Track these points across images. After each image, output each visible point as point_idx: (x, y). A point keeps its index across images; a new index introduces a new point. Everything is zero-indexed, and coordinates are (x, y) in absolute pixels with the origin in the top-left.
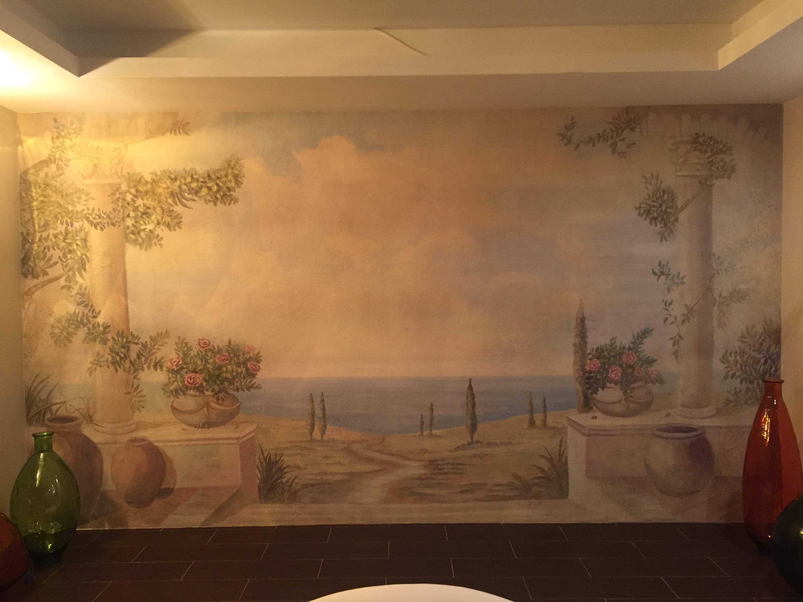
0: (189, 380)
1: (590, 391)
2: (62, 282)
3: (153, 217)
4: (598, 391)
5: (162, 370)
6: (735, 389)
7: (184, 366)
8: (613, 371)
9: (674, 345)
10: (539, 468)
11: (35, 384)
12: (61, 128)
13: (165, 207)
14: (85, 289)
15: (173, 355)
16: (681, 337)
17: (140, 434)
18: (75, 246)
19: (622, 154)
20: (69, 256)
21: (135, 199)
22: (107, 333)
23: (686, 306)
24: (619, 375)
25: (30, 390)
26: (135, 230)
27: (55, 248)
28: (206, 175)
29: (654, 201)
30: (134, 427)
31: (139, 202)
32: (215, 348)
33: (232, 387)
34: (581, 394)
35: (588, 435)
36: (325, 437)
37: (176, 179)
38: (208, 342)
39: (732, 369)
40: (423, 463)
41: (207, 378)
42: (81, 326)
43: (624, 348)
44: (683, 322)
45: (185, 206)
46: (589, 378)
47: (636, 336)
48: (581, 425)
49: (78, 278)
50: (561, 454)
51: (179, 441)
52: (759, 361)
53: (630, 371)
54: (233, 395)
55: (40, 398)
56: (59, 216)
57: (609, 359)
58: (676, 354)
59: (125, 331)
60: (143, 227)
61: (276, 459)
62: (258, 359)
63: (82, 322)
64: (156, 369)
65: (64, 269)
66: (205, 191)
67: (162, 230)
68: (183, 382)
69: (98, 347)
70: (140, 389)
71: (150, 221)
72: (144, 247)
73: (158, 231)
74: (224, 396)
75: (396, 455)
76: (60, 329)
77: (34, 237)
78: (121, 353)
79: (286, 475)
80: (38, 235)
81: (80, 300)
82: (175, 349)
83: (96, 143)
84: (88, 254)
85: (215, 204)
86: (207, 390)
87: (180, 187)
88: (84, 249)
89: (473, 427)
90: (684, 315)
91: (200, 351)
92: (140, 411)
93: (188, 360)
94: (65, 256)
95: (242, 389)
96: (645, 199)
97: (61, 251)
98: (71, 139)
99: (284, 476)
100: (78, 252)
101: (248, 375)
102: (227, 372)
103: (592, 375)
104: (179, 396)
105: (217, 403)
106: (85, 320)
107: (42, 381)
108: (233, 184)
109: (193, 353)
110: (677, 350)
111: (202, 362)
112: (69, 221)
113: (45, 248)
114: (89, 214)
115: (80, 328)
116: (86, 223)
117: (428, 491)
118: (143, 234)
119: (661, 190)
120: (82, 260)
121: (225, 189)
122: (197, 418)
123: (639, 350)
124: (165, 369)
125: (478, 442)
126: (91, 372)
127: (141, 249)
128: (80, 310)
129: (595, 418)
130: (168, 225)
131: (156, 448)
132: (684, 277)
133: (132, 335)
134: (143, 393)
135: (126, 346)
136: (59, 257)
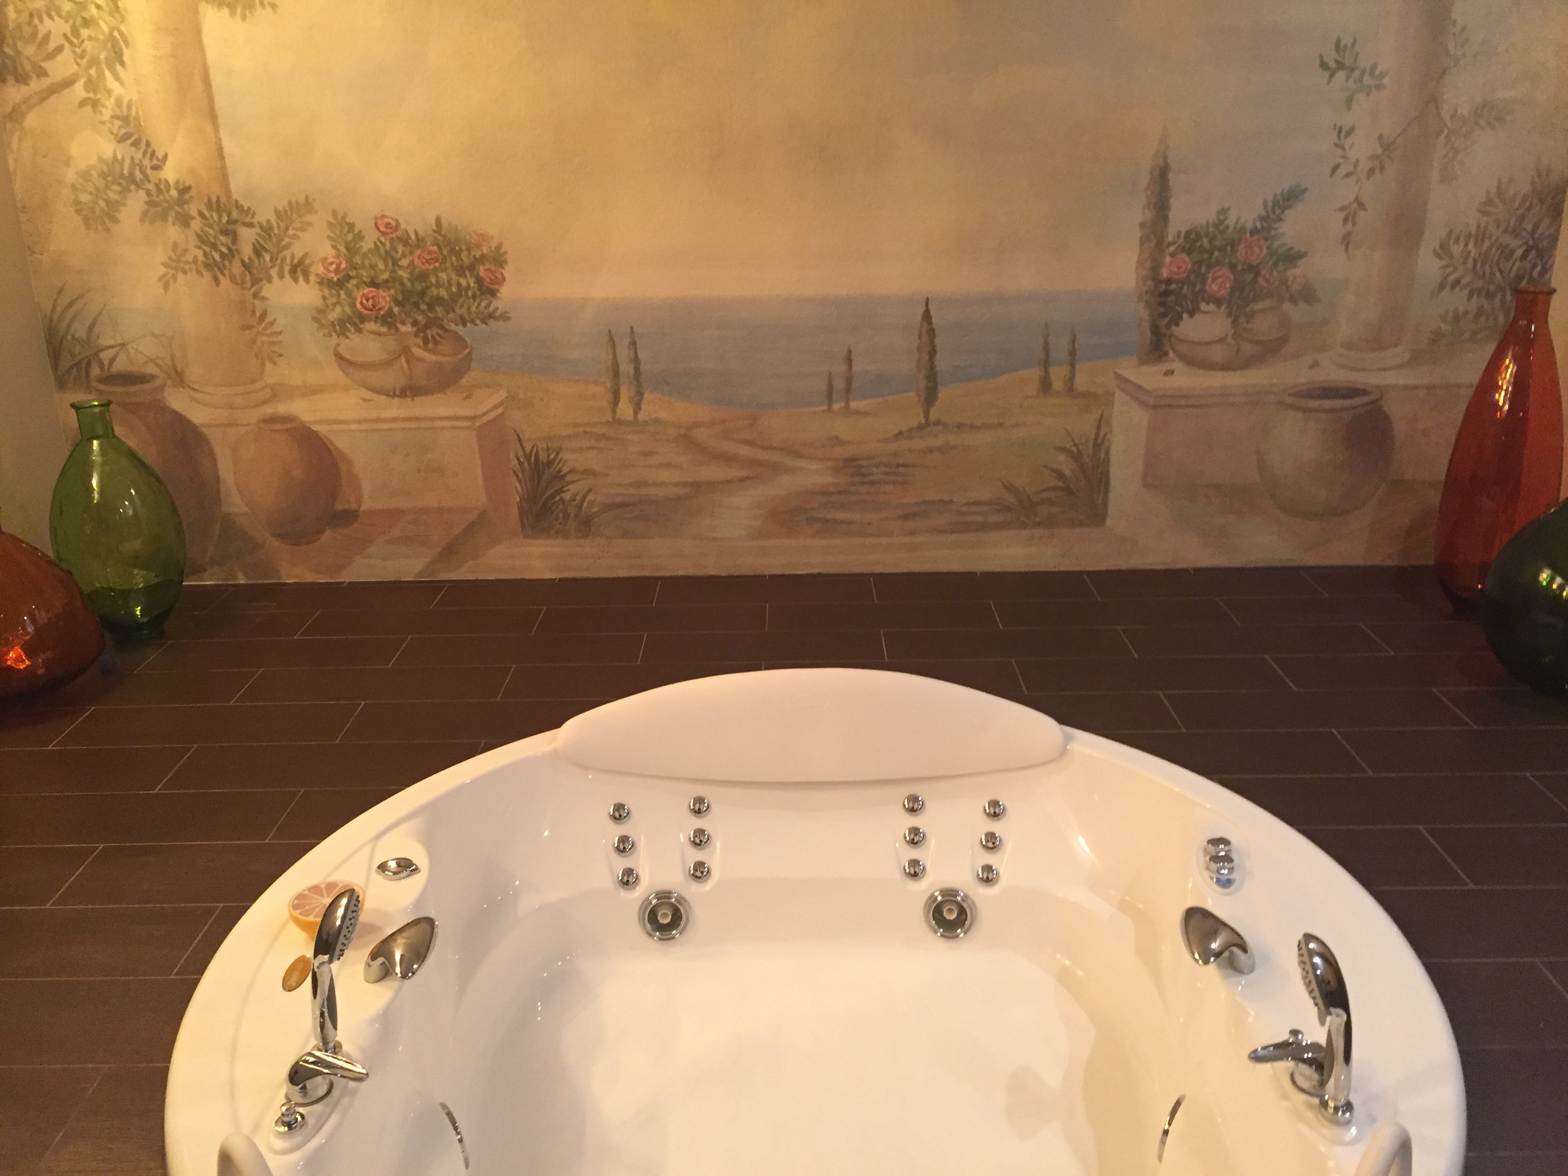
0: (364, 301)
1: (1166, 321)
2: (79, 90)
4: (1181, 318)
5: (307, 281)
6: (1456, 310)
7: (353, 273)
8: (1214, 279)
9: (1346, 220)
10: (1056, 470)
11: (59, 309)
14: (129, 107)
15: (327, 250)
16: (1361, 205)
17: (282, 408)
18: (93, 10)
20: (85, 33)
22: (187, 202)
23: (1381, 137)
24: (1228, 285)
25: (51, 320)
27: (54, 14)
30: (266, 394)
32: (409, 236)
33: (451, 315)
34: (1146, 325)
35: (1154, 407)
36: (642, 416)
38: (393, 223)
39: (1455, 269)
40: (831, 464)
41: (400, 297)
42: (133, 187)
43: (1243, 229)
44: (1371, 172)
46: (1167, 293)
47: (1270, 204)
48: (1140, 388)
49: (111, 82)
50: (1099, 443)
51: (359, 422)
52: (1512, 252)
53: (1249, 277)
54: (456, 333)
55: (73, 337)
57: (1211, 253)
58: (1346, 241)
59: (223, 200)
61: (548, 458)
62: (499, 259)
63: (131, 178)
64: (296, 280)
65: (79, 60)
68: (353, 305)
69: (174, 232)
70: (269, 319)
72: (239, 11)
74: (437, 333)
75: (782, 449)
76: (91, 193)
78: (222, 244)
79: (570, 487)
81: (123, 131)
82: (329, 238)
84: (123, 28)
86: (403, 323)
88: (113, 17)
89: (930, 395)
90: (1374, 157)
91: (381, 242)
92: (275, 363)
93: (357, 259)
94: (75, 32)
95: (472, 321)
97: (67, 22)
99: (566, 488)
100: (101, 23)
101: (483, 293)
102: (438, 285)
103: (1173, 287)
104: (349, 335)
105: (426, 349)
106: (138, 175)
107: (71, 304)
109: (367, 245)
110: (1349, 234)
111: (386, 266)
113: (31, 15)
115: (130, 191)
117: (841, 516)
120: (114, 41)
122: (391, 378)
123: (1273, 233)
124: (312, 278)
125: (937, 423)
126: (166, 283)
127: (233, 14)
129: (1171, 372)
131: (315, 434)
132: (1383, 75)
133: (238, 207)
134: (277, 327)
135: (229, 231)
136: (65, 35)
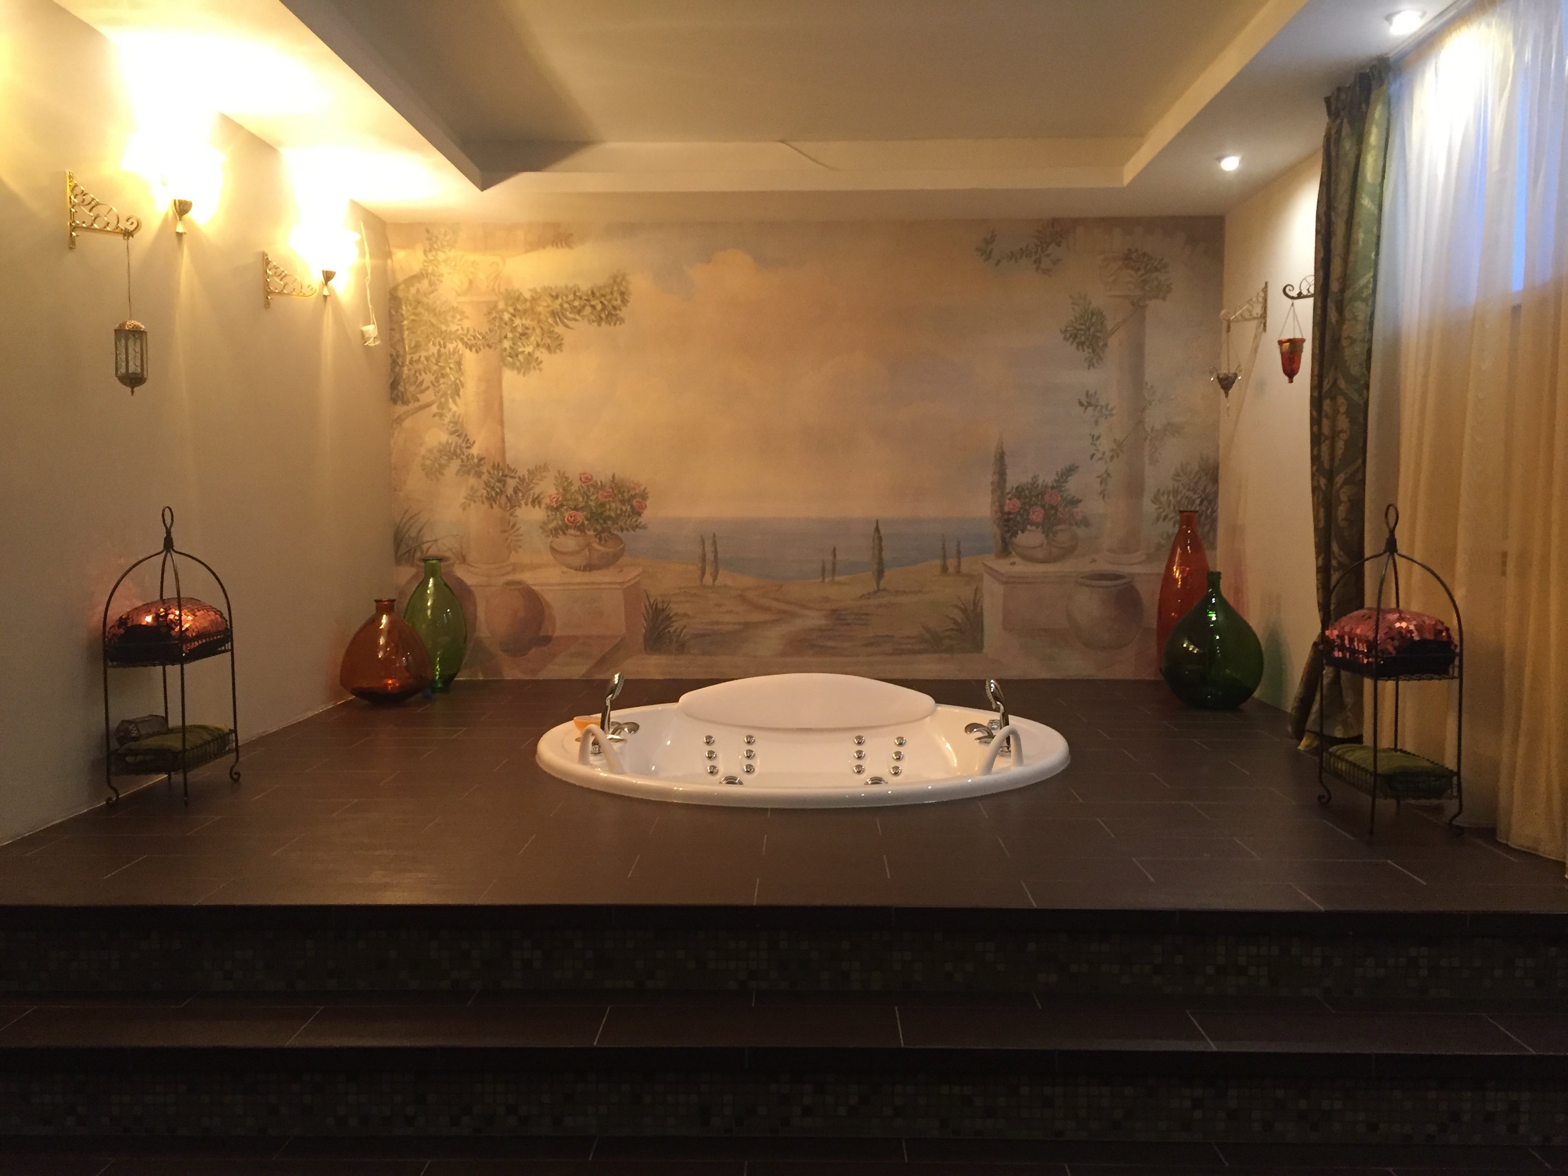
0: (570, 518)
1: (1009, 534)
2: (434, 409)
3: (532, 339)
4: (1017, 534)
5: (540, 507)
6: (1167, 531)
7: (565, 503)
8: (1034, 512)
9: (1101, 483)
10: (953, 619)
11: (405, 520)
12: (434, 239)
13: (545, 327)
14: (459, 417)
15: (552, 491)
16: (1109, 475)
17: (517, 577)
18: (448, 370)
19: (1047, 272)
20: (442, 380)
21: (513, 318)
22: (482, 465)
23: (1115, 441)
24: (1041, 516)
25: (399, 527)
26: (513, 353)
27: (427, 372)
28: (590, 292)
29: (1081, 324)
30: (510, 569)
31: (517, 322)
32: (597, 484)
33: (616, 526)
34: (999, 537)
35: (1006, 583)
36: (717, 583)
37: (557, 297)
38: (590, 477)
39: (1164, 511)
40: (824, 613)
41: (589, 516)
42: (455, 457)
43: (1047, 486)
44: (1112, 458)
45: (566, 326)
46: (1008, 520)
47: (1060, 474)
48: (997, 572)
49: (451, 405)
50: (976, 603)
51: (559, 585)
52: (1194, 501)
53: (1053, 512)
54: (617, 536)
55: (409, 535)
56: (431, 337)
57: (1031, 500)
58: (1103, 494)
59: (501, 464)
60: (521, 350)
61: (663, 606)
62: (644, 496)
63: (454, 453)
64: (534, 506)
65: (436, 394)
66: (588, 309)
67: (542, 352)
68: (563, 520)
69: (472, 480)
70: (516, 528)
71: (528, 343)
72: (523, 371)
73: (537, 354)
74: (607, 536)
75: (796, 604)
76: (431, 460)
77: (405, 359)
78: (497, 488)
79: (674, 624)
80: (408, 357)
81: (454, 429)
82: (555, 484)
83: (471, 257)
84: (462, 379)
85: (599, 325)
86: (589, 530)
87: (561, 305)
88: (458, 373)
89: (880, 574)
90: (1112, 450)
91: (582, 487)
92: (517, 552)
93: (568, 496)
94: (437, 380)
95: (627, 529)
96: (1072, 321)
97: (433, 375)
98: (444, 252)
99: (672, 625)
100: (451, 376)
101: (634, 514)
102: (610, 509)
103: (1012, 516)
104: (559, 536)
105: (601, 545)
106: (458, 451)
108: (619, 302)
109: (574, 488)
110: (1104, 490)
111: (583, 499)
112: (442, 343)
113: (416, 372)
114: (464, 335)
115: (453, 459)
116: (460, 345)
117: (831, 644)
118: (521, 357)
119: (1090, 311)
120: (456, 385)
121: (610, 307)
122: (578, 561)
123: (1063, 489)
124: (543, 506)
125: (884, 590)
126: (464, 507)
127: (519, 373)
128: (453, 439)
129: (1013, 564)
130: (549, 348)
131: (533, 590)
132: (1112, 409)
133: (509, 469)
134: (520, 532)
135: (502, 481)
136: (432, 382)
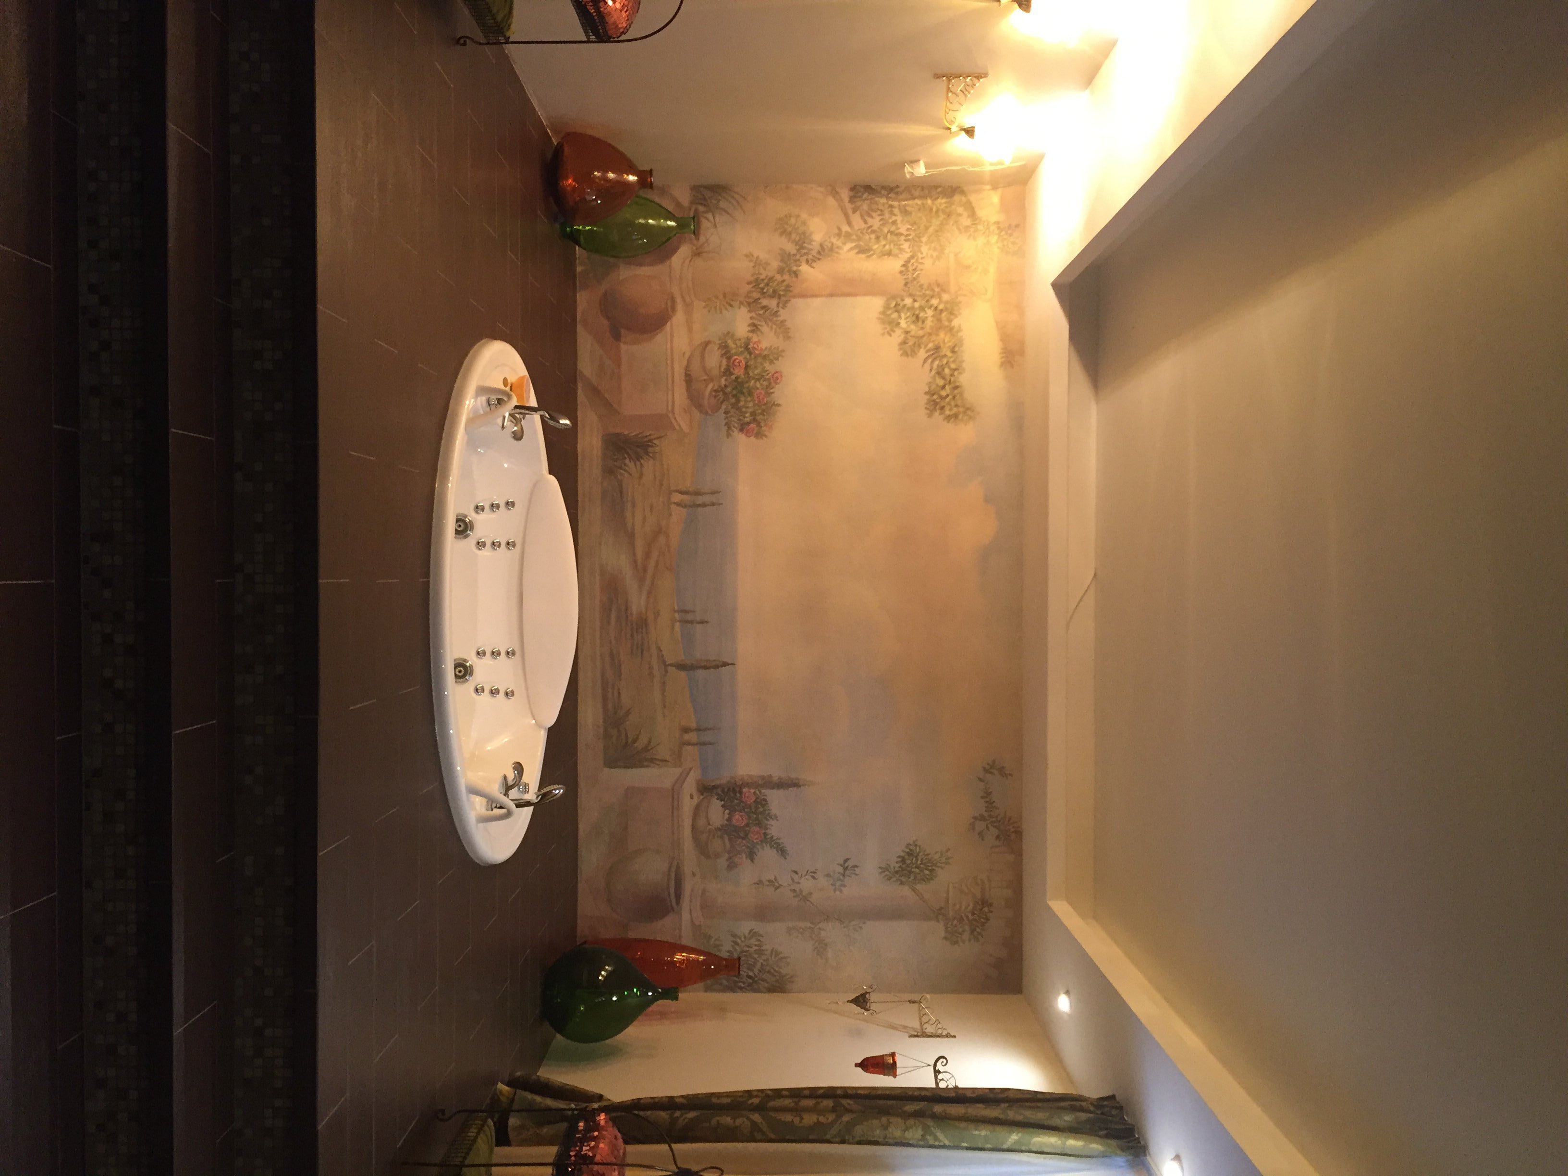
0: (738, 361)
1: (720, 793)
2: (845, 228)
3: (913, 327)
4: (721, 800)
5: (749, 331)
6: (722, 945)
7: (753, 356)
8: (741, 816)
9: (770, 881)
10: (637, 738)
11: (735, 196)
12: (1009, 232)
13: (924, 340)
14: (837, 253)
15: (764, 344)
16: (777, 888)
17: (680, 307)
18: (883, 243)
19: (972, 826)
20: (873, 236)
21: (933, 308)
22: (790, 275)
23: (811, 894)
24: (738, 823)
25: (729, 190)
26: (900, 307)
27: (882, 222)
28: (957, 384)
29: (922, 860)
30: (688, 300)
31: (930, 313)
32: (772, 389)
33: (730, 407)
34: (718, 782)
35: (673, 789)
36: (673, 506)
37: (953, 352)
38: (778, 381)
39: (742, 941)
40: (644, 612)
41: (739, 380)
42: (798, 247)
43: (766, 829)
44: (794, 891)
45: (925, 361)
46: (734, 792)
47: (779, 841)
48: (684, 782)
49: (850, 245)
51: (672, 349)
52: (752, 970)
53: (742, 835)
54: (721, 408)
55: (721, 200)
56: (915, 227)
57: (755, 813)
58: (759, 883)
59: (791, 294)
60: (903, 315)
61: (650, 453)
62: (759, 435)
63: (802, 247)
64: (749, 325)
65: (860, 231)
66: (941, 382)
67: (900, 336)
68: (736, 354)
69: (775, 264)
70: (728, 307)
71: (909, 323)
72: (882, 317)
73: (898, 332)
74: (720, 398)
75: (652, 584)
76: (795, 224)
77: (894, 200)
78: (768, 290)
79: (632, 463)
80: (896, 204)
81: (825, 247)
82: (771, 346)
83: (992, 269)
84: (875, 256)
85: (926, 393)
86: (726, 380)
87: (945, 356)
88: (880, 253)
89: (681, 667)
90: (801, 891)
91: (769, 373)
92: (705, 307)
93: (760, 360)
94: (873, 232)
95: (726, 418)
96: (925, 851)
97: (878, 228)
98: (997, 242)
99: (632, 461)
100: (877, 246)
101: (742, 424)
102: (746, 402)
103: (738, 795)
104: (720, 350)
105: (712, 392)
106: (803, 251)
107: (738, 202)
108: (948, 413)
109: (767, 365)
110: (763, 884)
111: (757, 375)
112: (909, 238)
113: (881, 211)
114: (917, 260)
115: (796, 245)
116: (908, 255)
118: (895, 315)
119: (934, 868)
120: (869, 251)
121: (942, 404)
122: (696, 369)
123: (764, 844)
124: (750, 335)
125: (666, 671)
126: (749, 256)
127: (880, 313)
128: (815, 246)
129: (692, 797)
130: (904, 342)
131: (665, 323)
132: (841, 891)
133: (787, 302)
134: (724, 312)
135: (775, 294)
136: (871, 226)
